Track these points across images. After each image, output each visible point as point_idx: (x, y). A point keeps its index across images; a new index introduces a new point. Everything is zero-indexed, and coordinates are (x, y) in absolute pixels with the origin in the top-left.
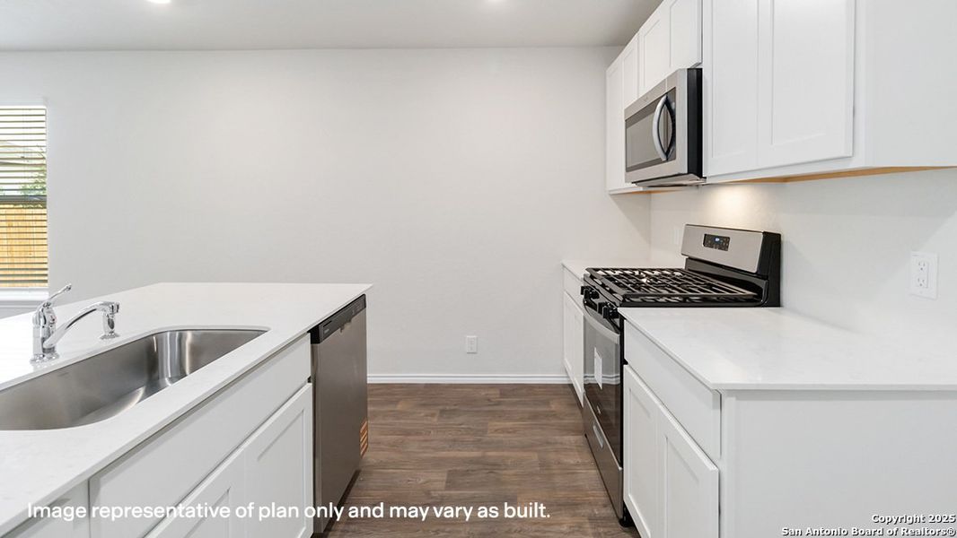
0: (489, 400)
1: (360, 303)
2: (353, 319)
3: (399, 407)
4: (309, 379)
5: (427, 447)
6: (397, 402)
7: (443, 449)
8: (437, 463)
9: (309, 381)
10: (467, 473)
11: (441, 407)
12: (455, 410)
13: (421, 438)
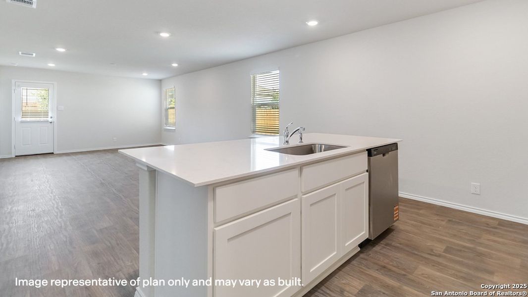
0: (488, 224)
1: (394, 147)
2: (390, 153)
3: (421, 212)
4: (367, 170)
5: (435, 233)
6: (421, 209)
7: (446, 236)
8: (440, 241)
9: (367, 172)
10: (460, 251)
11: (448, 219)
12: (459, 222)
13: (433, 228)
